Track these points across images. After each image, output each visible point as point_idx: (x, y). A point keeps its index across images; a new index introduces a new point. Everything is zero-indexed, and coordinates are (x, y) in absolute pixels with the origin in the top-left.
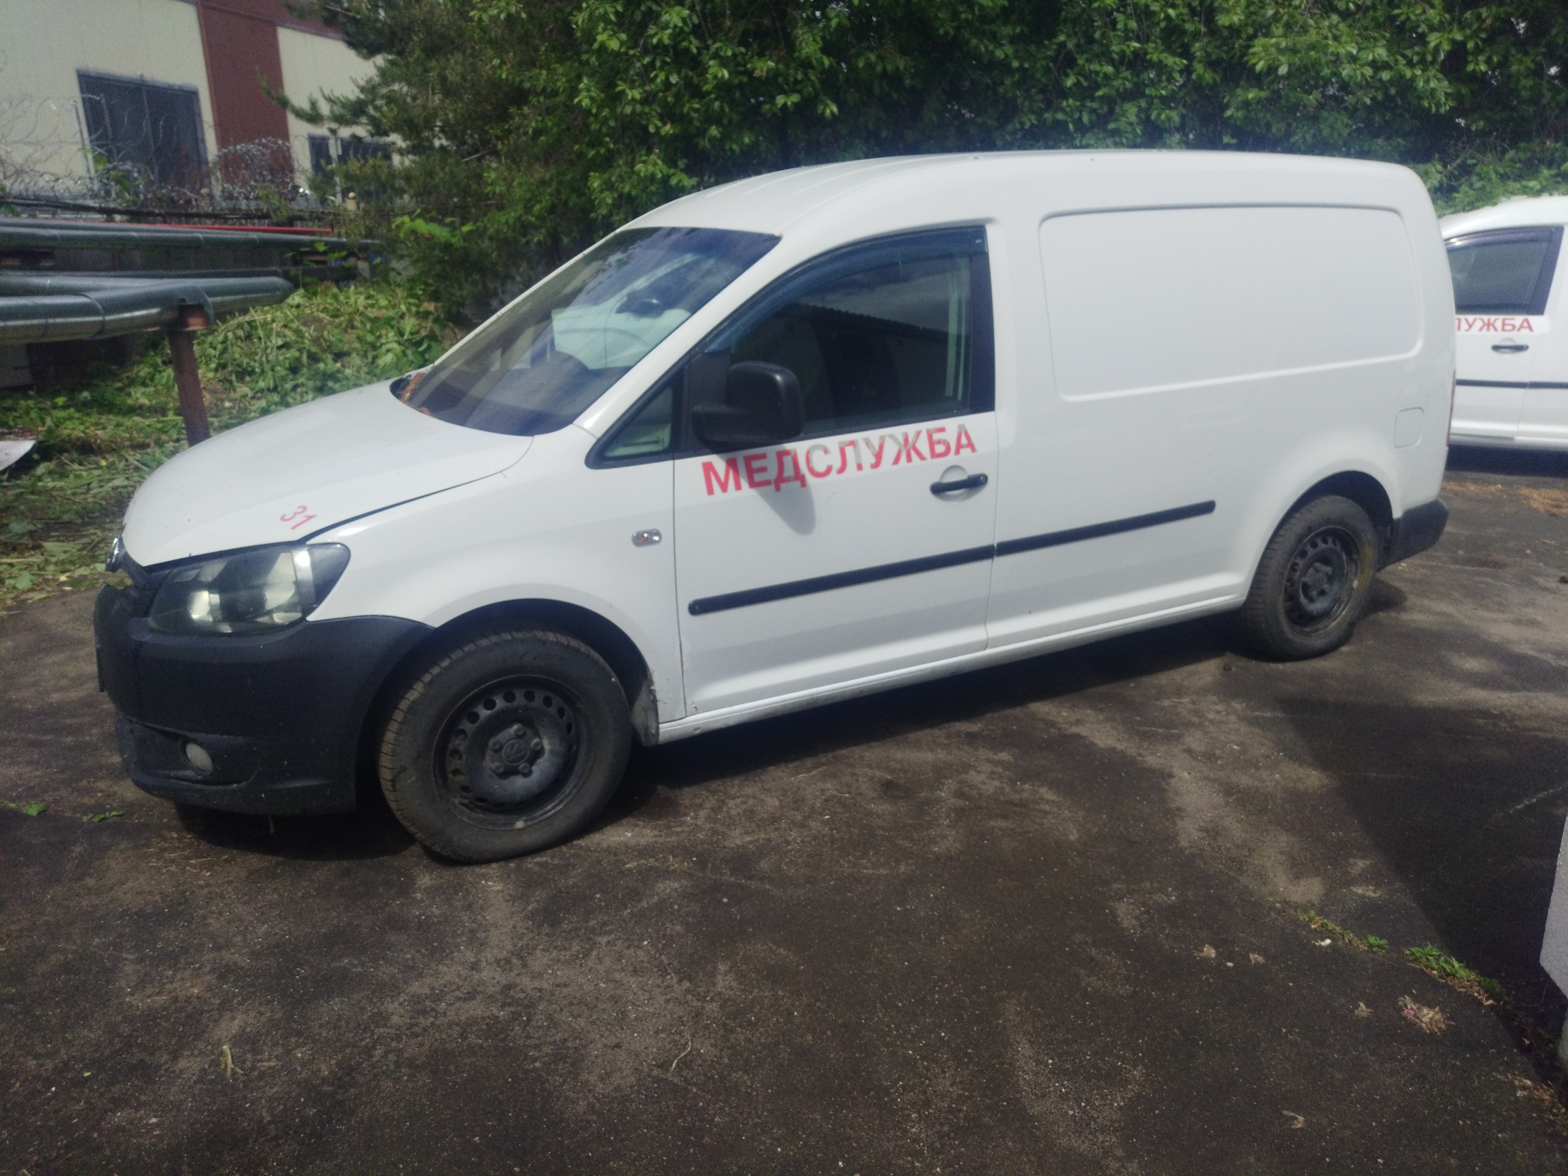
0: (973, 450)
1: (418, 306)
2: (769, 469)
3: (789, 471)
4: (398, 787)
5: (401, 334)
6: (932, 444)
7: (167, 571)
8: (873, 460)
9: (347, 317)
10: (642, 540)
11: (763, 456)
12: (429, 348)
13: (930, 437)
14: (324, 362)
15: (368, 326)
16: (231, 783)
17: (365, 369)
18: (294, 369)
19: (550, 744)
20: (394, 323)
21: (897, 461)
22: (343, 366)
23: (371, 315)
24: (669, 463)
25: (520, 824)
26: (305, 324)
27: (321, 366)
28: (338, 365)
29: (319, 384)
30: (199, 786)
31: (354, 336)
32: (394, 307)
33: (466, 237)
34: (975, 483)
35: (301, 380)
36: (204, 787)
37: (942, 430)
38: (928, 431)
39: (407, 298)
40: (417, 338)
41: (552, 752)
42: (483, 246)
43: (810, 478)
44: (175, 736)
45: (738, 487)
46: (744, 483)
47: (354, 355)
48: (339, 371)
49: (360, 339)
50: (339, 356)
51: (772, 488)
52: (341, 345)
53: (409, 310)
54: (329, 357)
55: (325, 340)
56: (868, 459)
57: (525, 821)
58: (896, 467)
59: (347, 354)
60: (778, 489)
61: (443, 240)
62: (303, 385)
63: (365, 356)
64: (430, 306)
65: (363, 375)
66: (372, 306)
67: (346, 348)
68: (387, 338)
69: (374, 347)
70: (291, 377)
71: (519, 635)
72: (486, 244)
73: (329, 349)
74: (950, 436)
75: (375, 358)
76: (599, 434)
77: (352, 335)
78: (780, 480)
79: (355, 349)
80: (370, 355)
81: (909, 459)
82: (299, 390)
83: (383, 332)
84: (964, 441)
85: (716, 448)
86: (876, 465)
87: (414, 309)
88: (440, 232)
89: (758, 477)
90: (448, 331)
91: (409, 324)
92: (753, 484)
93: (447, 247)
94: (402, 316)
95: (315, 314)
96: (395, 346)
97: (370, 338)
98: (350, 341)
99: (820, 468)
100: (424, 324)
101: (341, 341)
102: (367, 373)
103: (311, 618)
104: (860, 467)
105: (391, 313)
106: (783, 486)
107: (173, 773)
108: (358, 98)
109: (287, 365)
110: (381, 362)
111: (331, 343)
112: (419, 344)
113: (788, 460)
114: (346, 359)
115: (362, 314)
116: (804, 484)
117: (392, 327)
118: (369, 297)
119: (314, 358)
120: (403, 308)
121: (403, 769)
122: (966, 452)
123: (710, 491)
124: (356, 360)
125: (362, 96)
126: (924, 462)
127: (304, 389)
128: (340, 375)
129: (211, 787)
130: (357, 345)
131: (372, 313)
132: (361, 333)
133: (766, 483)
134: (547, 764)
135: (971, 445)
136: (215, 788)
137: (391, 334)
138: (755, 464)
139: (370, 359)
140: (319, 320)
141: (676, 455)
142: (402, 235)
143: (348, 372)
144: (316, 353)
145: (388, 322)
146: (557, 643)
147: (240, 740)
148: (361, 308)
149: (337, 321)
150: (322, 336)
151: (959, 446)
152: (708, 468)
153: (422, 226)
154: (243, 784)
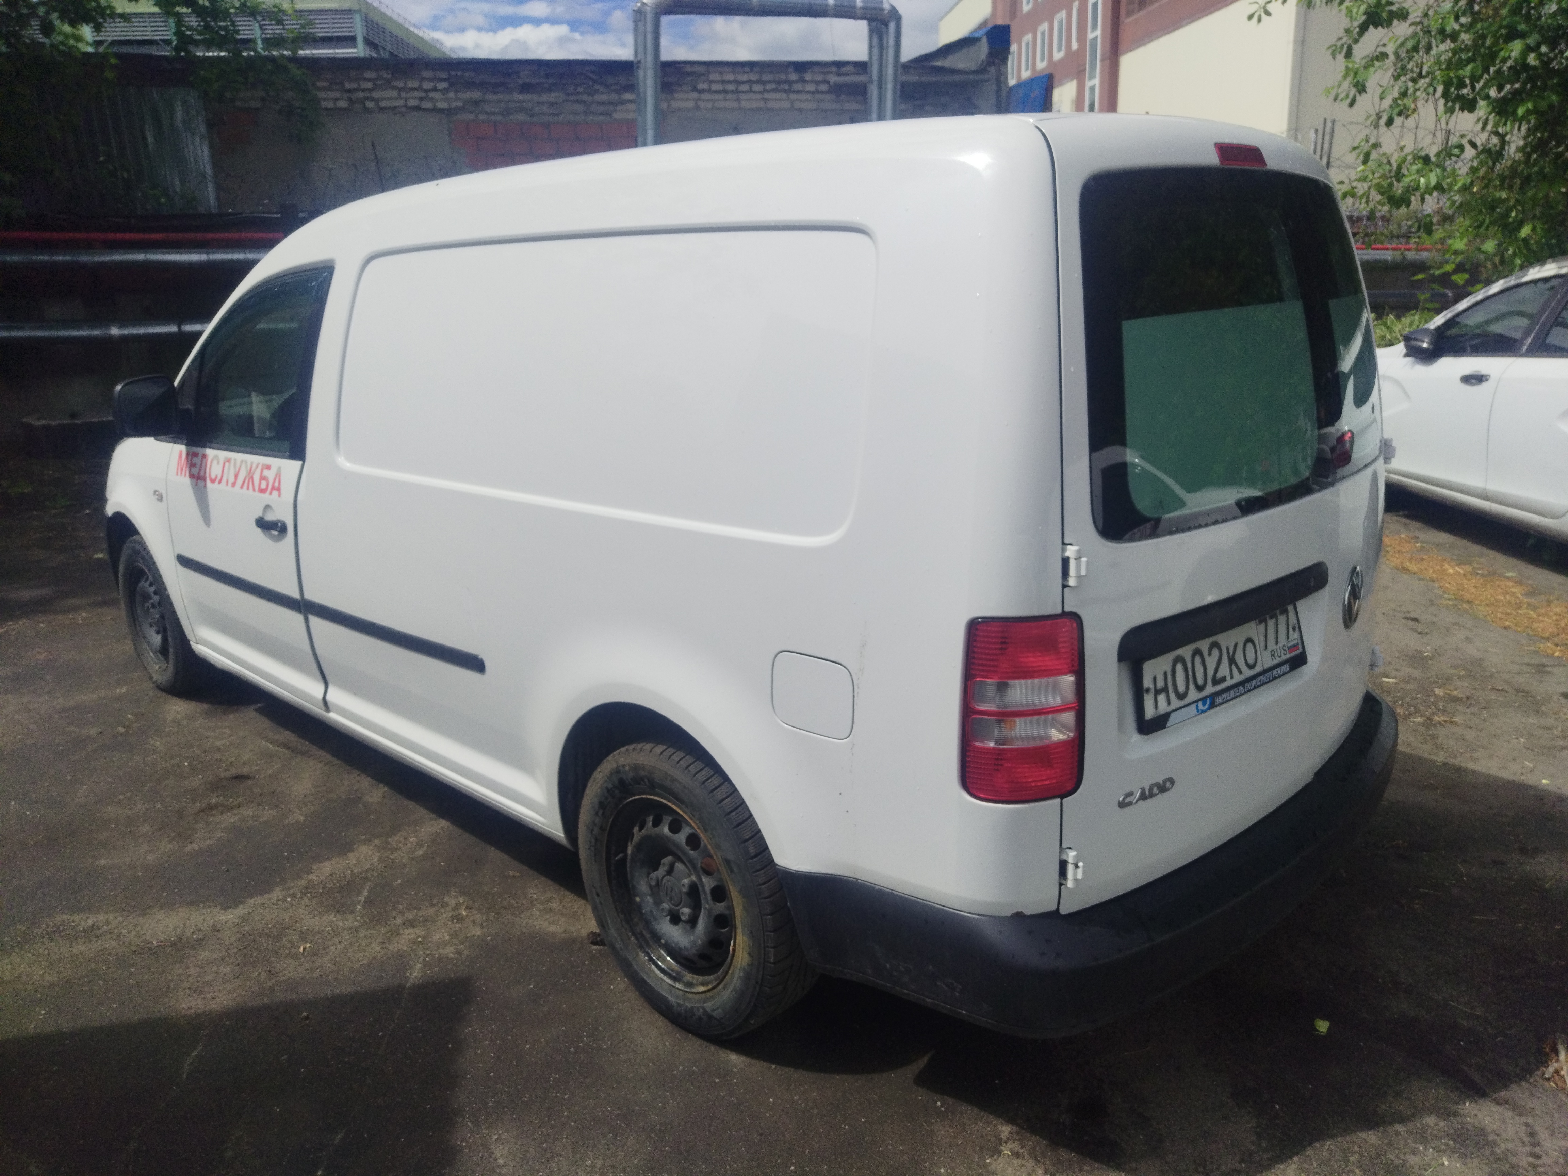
0: (279, 495)
2: (198, 467)
3: (202, 473)
6: (262, 479)
8: (233, 480)
11: (197, 455)
13: (262, 472)
21: (242, 486)
37: (269, 468)
43: (209, 484)
46: (186, 475)
51: (195, 481)
58: (241, 491)
60: (197, 484)
74: (272, 473)
78: (199, 477)
81: (248, 489)
84: (276, 484)
86: (234, 485)
89: (194, 473)
92: (192, 476)
99: (213, 475)
104: (227, 483)
106: (199, 482)
113: (204, 460)
116: (205, 486)
122: (276, 493)
123: (177, 473)
126: (255, 494)
133: (195, 477)
135: (278, 489)
138: (195, 461)
151: (273, 488)
152: (181, 455)
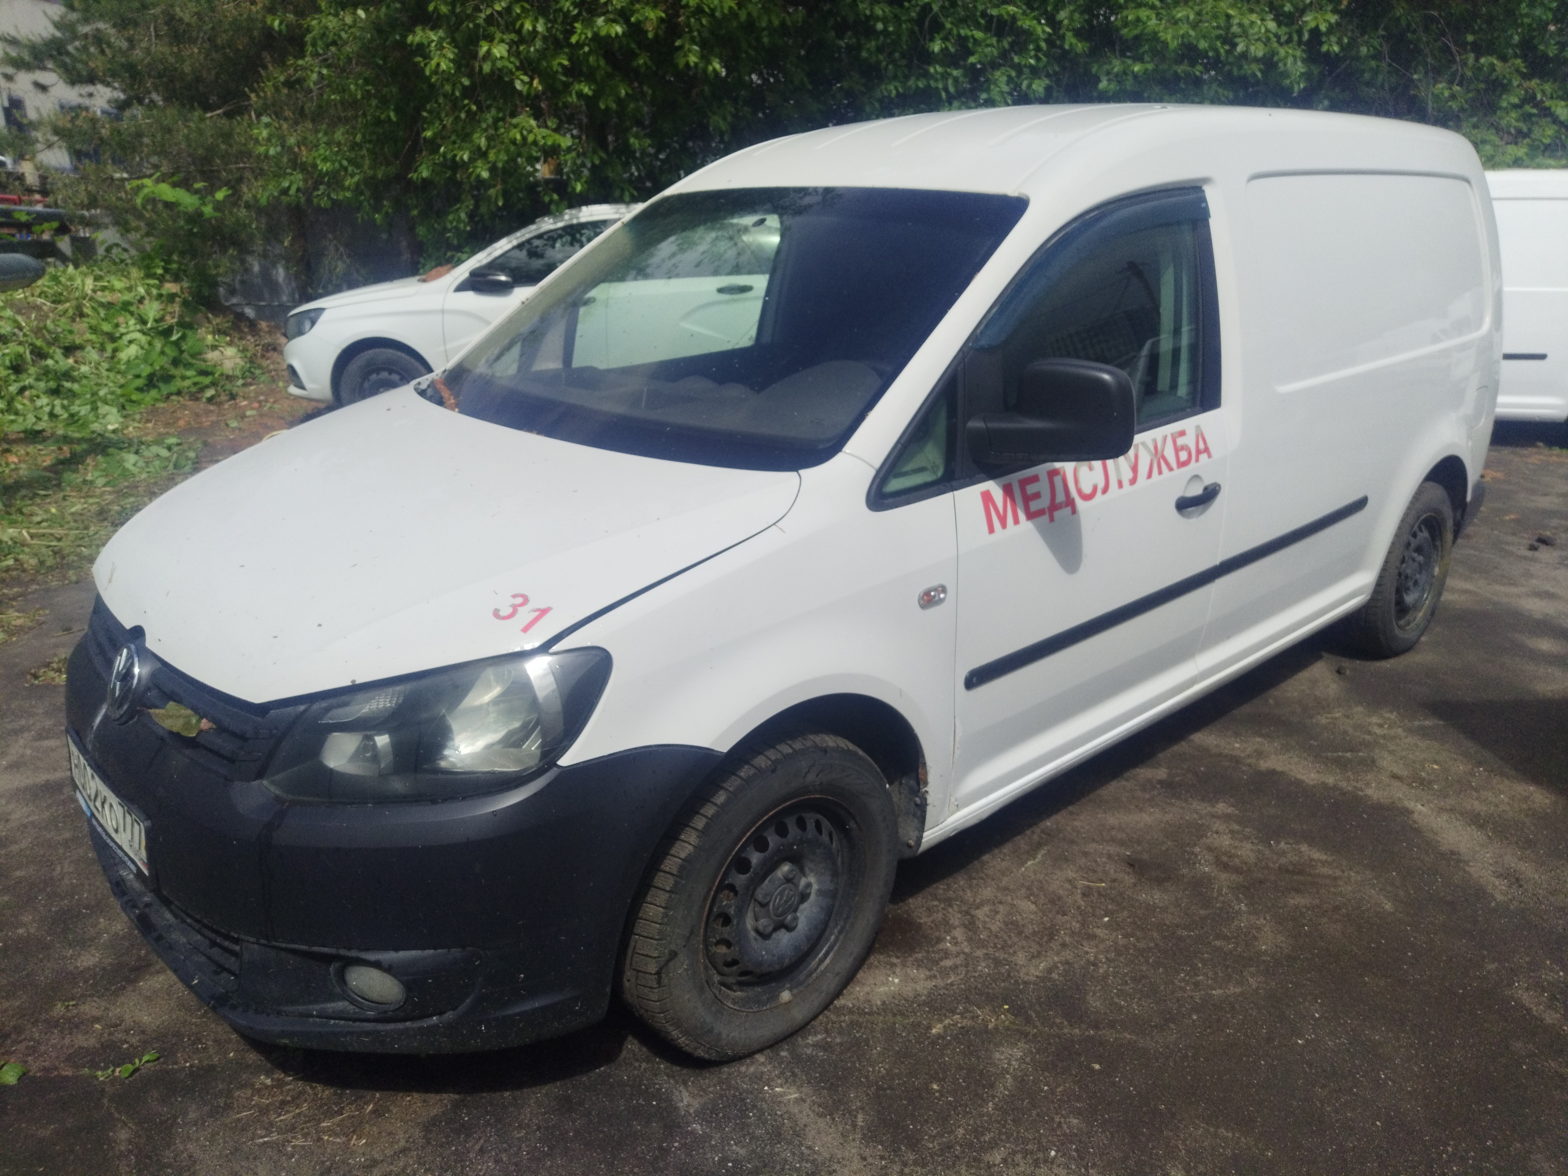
0: (1209, 456)
1: (159, 287)
2: (1042, 494)
3: (1060, 497)
4: (665, 981)
5: (144, 322)
6: (1177, 450)
7: (302, 708)
8: (1130, 475)
9: (74, 303)
10: (929, 600)
11: (1035, 479)
12: (183, 338)
13: (1175, 442)
14: (52, 358)
15: (102, 313)
16: (431, 1016)
17: (105, 365)
18: (17, 368)
19: (819, 882)
20: (132, 309)
21: (1150, 475)
22: (76, 362)
23: (103, 300)
24: (947, 497)
25: (786, 996)
26: (19, 312)
27: (50, 362)
28: (71, 361)
29: (52, 384)
30: (368, 1026)
31: (86, 325)
32: (130, 289)
33: (218, 207)
34: (1210, 495)
35: (29, 381)
36: (380, 1027)
37: (1182, 433)
38: (1172, 435)
39: (143, 279)
40: (164, 325)
41: (820, 892)
42: (240, 214)
43: (1079, 502)
44: (328, 959)
45: (1016, 521)
46: (1022, 516)
47: (89, 348)
48: (72, 368)
49: (94, 329)
50: (69, 350)
51: (1046, 518)
52: (70, 337)
53: (149, 293)
54: (58, 353)
55: (49, 332)
56: (1127, 475)
57: (790, 989)
58: (1150, 481)
59: (81, 347)
60: (1052, 519)
61: (190, 209)
62: (31, 387)
63: (102, 349)
64: (171, 287)
65: (105, 373)
66: (103, 289)
67: (78, 341)
68: (127, 327)
69: (113, 338)
70: (13, 377)
71: (798, 745)
72: (243, 213)
73: (55, 341)
74: (1189, 440)
75: (115, 350)
76: (878, 463)
77: (81, 326)
78: (1054, 507)
79: (88, 341)
80: (109, 347)
81: (1160, 472)
82: (27, 393)
83: (121, 320)
84: (1202, 446)
85: (992, 472)
86: (1133, 481)
87: (155, 292)
88: (187, 200)
89: (1034, 506)
90: (200, 316)
91: (152, 310)
92: (1030, 516)
93: (196, 218)
94: (141, 300)
95: (30, 299)
96: (138, 335)
97: (106, 327)
98: (81, 332)
99: (1087, 490)
100: (169, 309)
101: (71, 332)
102: (108, 370)
103: (565, 761)
104: (1120, 484)
105: (127, 297)
106: (1057, 514)
107: (315, 1009)
108: (53, 35)
109: (8, 363)
110: (123, 356)
111: (57, 334)
112: (167, 332)
113: (1058, 480)
114: (79, 354)
115: (91, 299)
116: (1074, 511)
117: (132, 314)
118: (97, 279)
119: (40, 354)
120: (141, 290)
121: (673, 955)
122: (1203, 457)
123: (991, 530)
124: (93, 355)
125: (58, 34)
126: (1172, 473)
127: (34, 392)
128: (76, 373)
129: (391, 1026)
130: (88, 336)
131: (105, 297)
132: (93, 322)
133: (1039, 513)
134: (814, 910)
135: (1207, 450)
136: (400, 1026)
137: (132, 322)
138: (1031, 489)
139: (108, 353)
140: (38, 308)
141: (954, 483)
142: (139, 201)
143: (84, 369)
144: (40, 348)
145: (126, 306)
146: (838, 749)
147: (456, 953)
148: (89, 292)
149: (61, 307)
150: (45, 327)
151: (1199, 452)
152: (987, 497)
153: (167, 192)
154: (449, 1015)
